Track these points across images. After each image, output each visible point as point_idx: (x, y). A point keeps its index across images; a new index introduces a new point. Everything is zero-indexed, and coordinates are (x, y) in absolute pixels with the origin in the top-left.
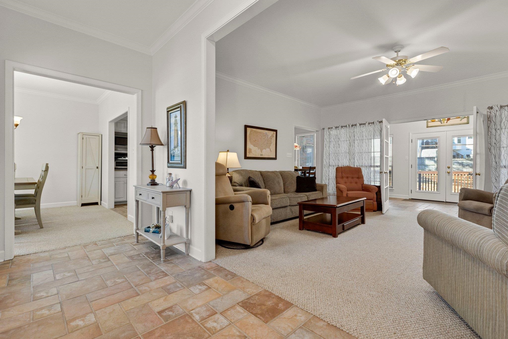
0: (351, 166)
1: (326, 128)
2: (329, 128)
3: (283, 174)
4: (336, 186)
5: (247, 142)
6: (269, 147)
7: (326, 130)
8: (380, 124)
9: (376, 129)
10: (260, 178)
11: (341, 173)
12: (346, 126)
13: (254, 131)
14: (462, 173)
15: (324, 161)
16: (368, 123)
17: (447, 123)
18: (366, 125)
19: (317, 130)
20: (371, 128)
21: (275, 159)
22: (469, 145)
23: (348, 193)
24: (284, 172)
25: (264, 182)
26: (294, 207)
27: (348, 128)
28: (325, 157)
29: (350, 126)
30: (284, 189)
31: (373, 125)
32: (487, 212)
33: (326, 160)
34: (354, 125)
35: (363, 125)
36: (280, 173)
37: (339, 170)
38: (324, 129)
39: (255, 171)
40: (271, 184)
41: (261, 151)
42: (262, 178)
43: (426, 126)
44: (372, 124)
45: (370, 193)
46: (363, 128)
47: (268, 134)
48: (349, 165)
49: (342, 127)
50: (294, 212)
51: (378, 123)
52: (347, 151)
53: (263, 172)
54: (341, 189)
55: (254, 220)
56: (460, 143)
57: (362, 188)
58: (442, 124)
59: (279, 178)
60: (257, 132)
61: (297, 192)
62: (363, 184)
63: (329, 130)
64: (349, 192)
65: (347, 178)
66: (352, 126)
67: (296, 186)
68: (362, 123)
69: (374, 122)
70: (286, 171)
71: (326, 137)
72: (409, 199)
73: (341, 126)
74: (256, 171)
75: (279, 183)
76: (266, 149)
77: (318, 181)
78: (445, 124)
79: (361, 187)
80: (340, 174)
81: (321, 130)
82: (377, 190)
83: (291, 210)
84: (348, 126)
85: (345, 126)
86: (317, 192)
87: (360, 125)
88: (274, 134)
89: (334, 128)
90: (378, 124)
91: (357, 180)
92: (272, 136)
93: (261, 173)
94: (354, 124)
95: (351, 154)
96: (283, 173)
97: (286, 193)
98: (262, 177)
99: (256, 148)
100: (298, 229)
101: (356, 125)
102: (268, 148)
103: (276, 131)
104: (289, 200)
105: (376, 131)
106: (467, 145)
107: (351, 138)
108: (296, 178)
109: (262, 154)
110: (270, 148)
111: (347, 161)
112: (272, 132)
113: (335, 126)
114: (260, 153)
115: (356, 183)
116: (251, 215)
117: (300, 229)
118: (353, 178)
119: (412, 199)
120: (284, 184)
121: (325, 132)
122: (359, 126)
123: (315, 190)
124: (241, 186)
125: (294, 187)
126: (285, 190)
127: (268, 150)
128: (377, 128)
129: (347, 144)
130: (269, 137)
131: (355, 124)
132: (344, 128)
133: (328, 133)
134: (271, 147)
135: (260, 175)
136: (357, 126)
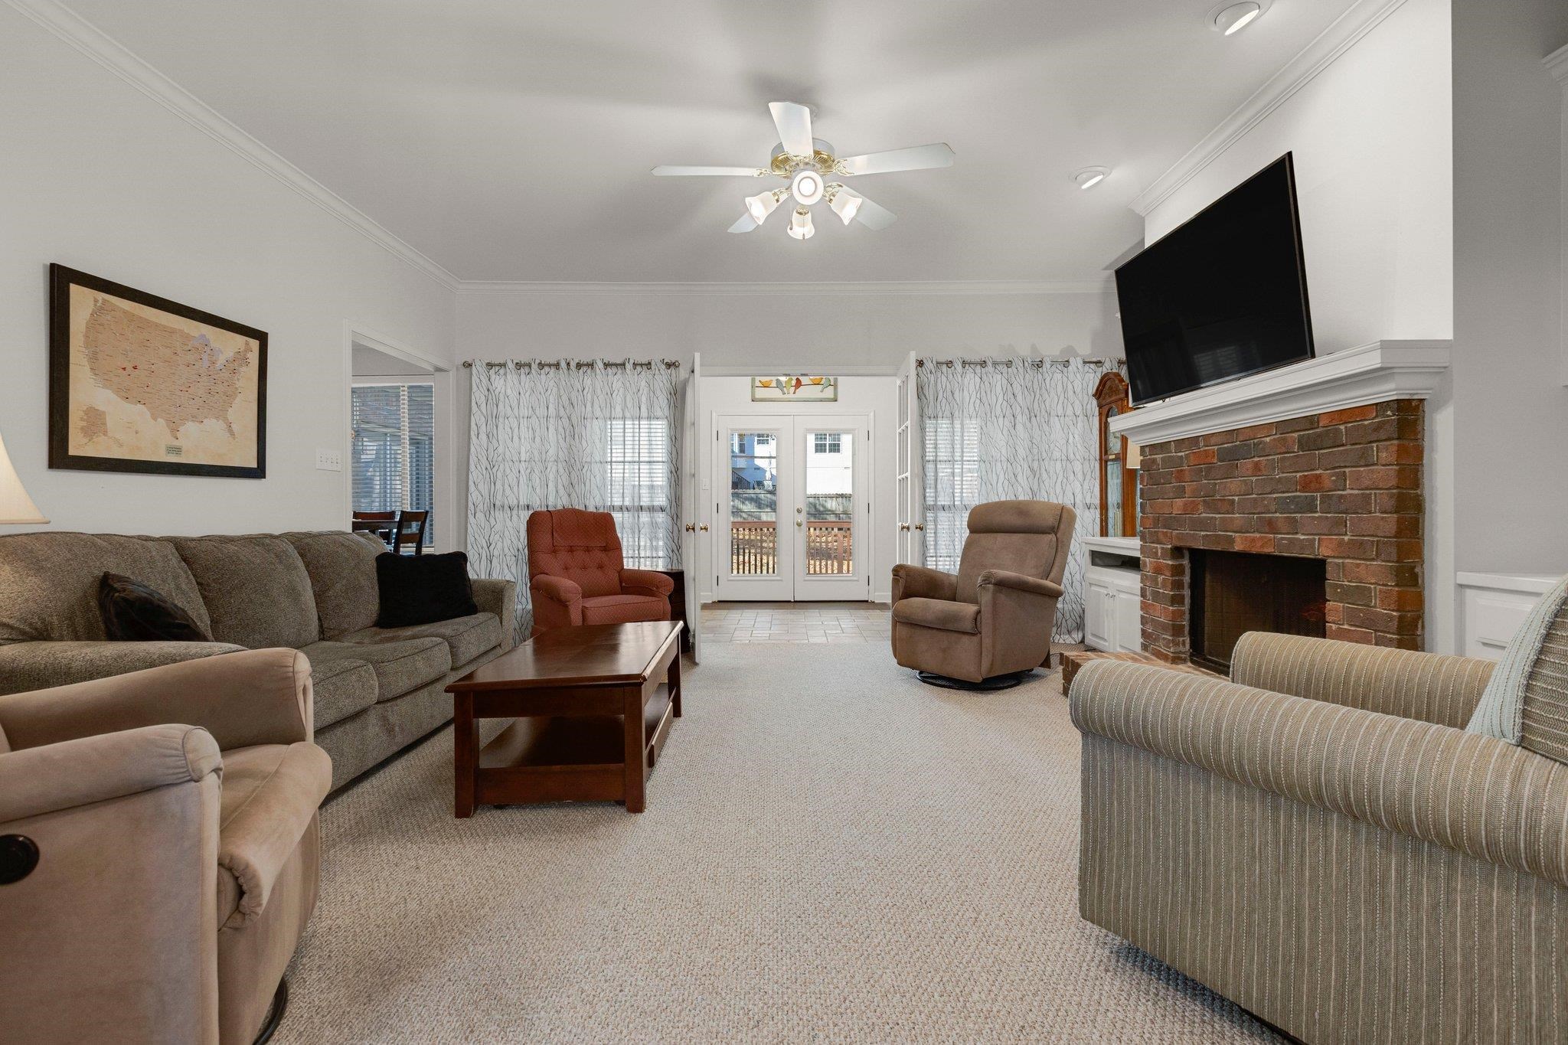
0: (577, 508)
1: (478, 363)
2: (490, 365)
3: (305, 546)
4: (529, 585)
5: (72, 367)
6: (221, 414)
7: (479, 369)
8: (669, 371)
9: (656, 386)
10: (176, 577)
11: (549, 536)
12: (557, 366)
13: (125, 312)
14: (827, 525)
15: (472, 488)
16: (632, 361)
17: (794, 393)
18: (628, 371)
19: (441, 365)
20: (642, 379)
21: (258, 472)
22: (761, 457)
23: (587, 608)
24: (309, 535)
25: (204, 598)
26: (399, 701)
27: (565, 371)
28: (475, 475)
29: (572, 367)
30: (320, 619)
31: (645, 374)
32: (968, 626)
33: (481, 486)
34: (585, 365)
35: (614, 369)
36: (292, 543)
37: (538, 523)
38: (468, 365)
39: (139, 537)
40: (251, 601)
41: (174, 431)
42: (191, 577)
43: (750, 398)
44: (645, 367)
45: (654, 599)
46: (616, 379)
47: (213, 344)
48: (568, 506)
49: (541, 366)
50: (397, 729)
51: (664, 367)
52: (561, 454)
53: (193, 540)
54: (562, 594)
55: (241, 893)
56: (744, 453)
57: (621, 582)
58: (786, 396)
59: (291, 568)
60: (144, 324)
61: (381, 627)
62: (623, 568)
63: (492, 372)
64: (591, 603)
65: (571, 550)
66: (579, 366)
67: (378, 601)
68: (612, 361)
69: (650, 363)
70: (320, 535)
71: (478, 395)
72: (713, 602)
73: (540, 364)
74: (148, 539)
75: (293, 593)
76: (205, 421)
77: (476, 571)
78: (791, 396)
79: (617, 578)
80: (545, 540)
81: (457, 369)
82: (673, 586)
83: (385, 719)
84: (563, 364)
85: (553, 365)
86: (481, 617)
87: (607, 365)
88: (249, 349)
89: (510, 365)
90: (662, 372)
91: (600, 556)
92: (241, 358)
93: (184, 549)
94: (585, 360)
95: (574, 466)
96: (308, 540)
97: (330, 639)
98: (191, 569)
99: (136, 412)
100: (450, 818)
101: (592, 365)
102: (217, 418)
103: (262, 337)
104: (378, 677)
105: (658, 393)
106: (756, 457)
107: (576, 408)
108: (375, 565)
109: (176, 443)
110: (225, 420)
111: (562, 492)
112: (240, 340)
113: (515, 362)
114: (168, 439)
115: (601, 567)
116: (220, 864)
117: (463, 811)
118: (588, 550)
119: (719, 601)
120: (319, 597)
121: (474, 378)
122: (603, 371)
123: (471, 609)
124: (33, 638)
125: (370, 604)
126: (325, 625)
127: (214, 425)
128: (662, 385)
129: (561, 430)
130: (221, 361)
131: (589, 360)
132: (547, 369)
133: (485, 381)
134: (231, 414)
135: (174, 560)
136: (598, 371)
